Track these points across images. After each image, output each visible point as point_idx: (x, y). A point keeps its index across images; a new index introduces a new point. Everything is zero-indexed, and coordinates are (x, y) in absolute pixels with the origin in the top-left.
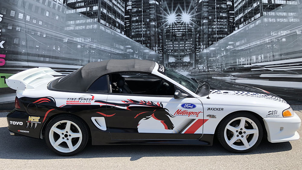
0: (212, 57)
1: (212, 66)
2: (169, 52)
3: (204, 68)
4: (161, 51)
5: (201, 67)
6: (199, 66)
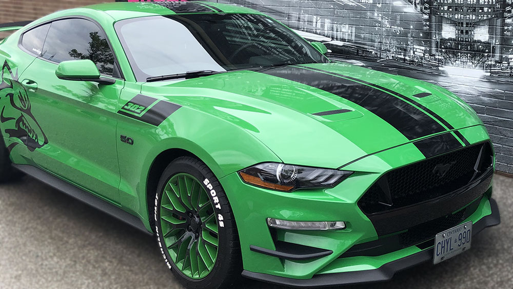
2: (444, 11)
6: (510, 56)
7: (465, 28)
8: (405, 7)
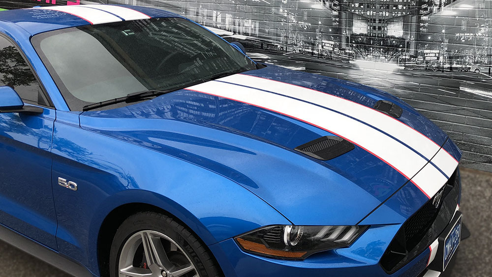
2: (354, 8)
4: (337, 3)
5: (431, 54)
6: (426, 51)
7: (377, 24)
8: (313, 4)
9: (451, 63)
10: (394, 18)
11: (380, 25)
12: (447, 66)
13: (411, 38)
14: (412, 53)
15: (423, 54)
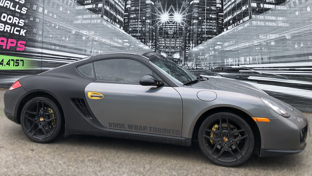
0: (201, 56)
1: (200, 64)
2: (161, 48)
3: (192, 65)
4: (154, 46)
5: (189, 64)
6: (188, 63)
7: (170, 54)
8: (145, 47)
9: (197, 67)
10: (176, 51)
11: (171, 54)
12: (195, 68)
13: (183, 59)
14: (183, 64)
15: (187, 64)
